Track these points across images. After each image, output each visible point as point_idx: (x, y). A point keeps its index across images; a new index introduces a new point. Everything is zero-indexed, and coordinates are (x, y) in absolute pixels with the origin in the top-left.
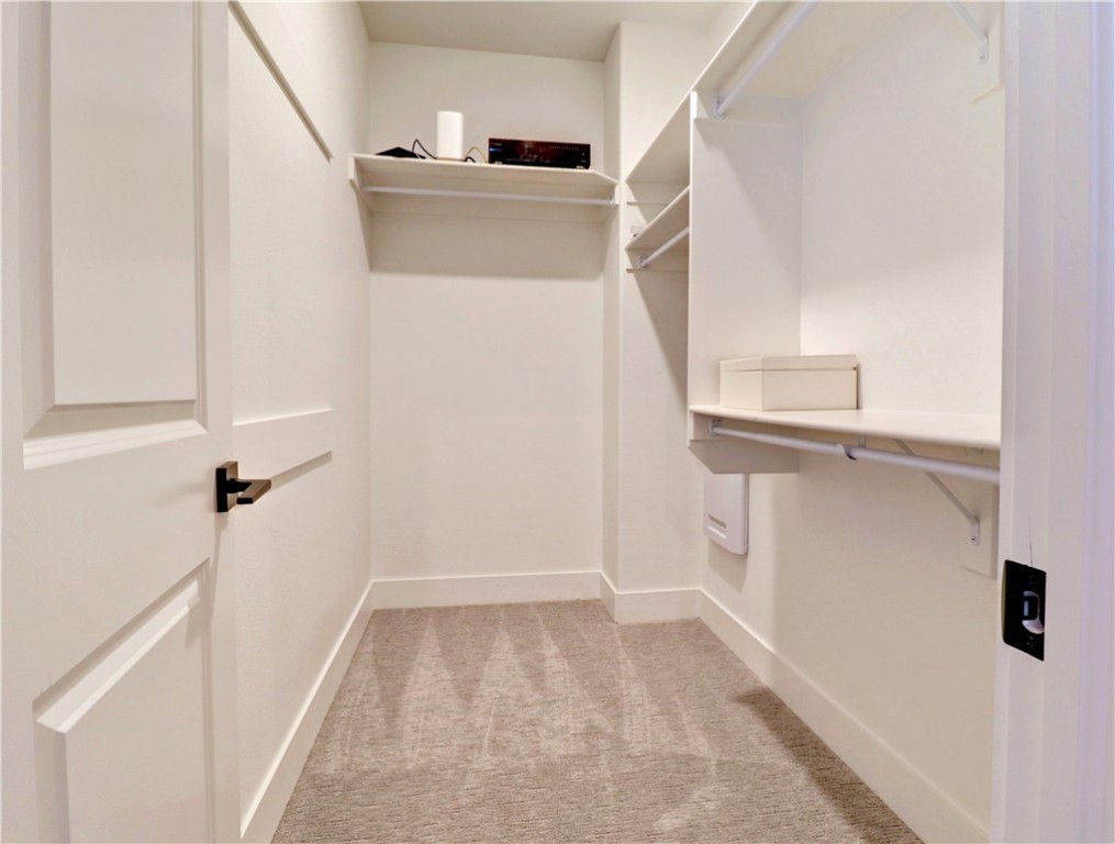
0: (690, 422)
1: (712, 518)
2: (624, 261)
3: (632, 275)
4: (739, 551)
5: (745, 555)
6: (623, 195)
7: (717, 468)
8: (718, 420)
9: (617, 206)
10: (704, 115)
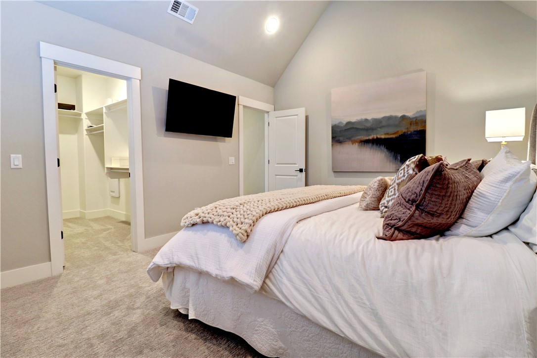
0: (106, 169)
1: (111, 191)
2: (85, 132)
3: (87, 136)
4: (118, 196)
5: (119, 197)
6: (84, 116)
7: (112, 178)
8: (111, 169)
9: (82, 119)
10: (106, 111)
